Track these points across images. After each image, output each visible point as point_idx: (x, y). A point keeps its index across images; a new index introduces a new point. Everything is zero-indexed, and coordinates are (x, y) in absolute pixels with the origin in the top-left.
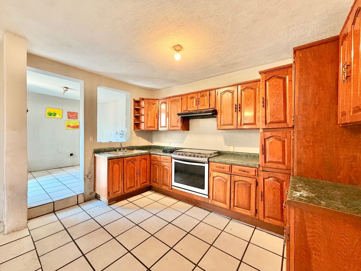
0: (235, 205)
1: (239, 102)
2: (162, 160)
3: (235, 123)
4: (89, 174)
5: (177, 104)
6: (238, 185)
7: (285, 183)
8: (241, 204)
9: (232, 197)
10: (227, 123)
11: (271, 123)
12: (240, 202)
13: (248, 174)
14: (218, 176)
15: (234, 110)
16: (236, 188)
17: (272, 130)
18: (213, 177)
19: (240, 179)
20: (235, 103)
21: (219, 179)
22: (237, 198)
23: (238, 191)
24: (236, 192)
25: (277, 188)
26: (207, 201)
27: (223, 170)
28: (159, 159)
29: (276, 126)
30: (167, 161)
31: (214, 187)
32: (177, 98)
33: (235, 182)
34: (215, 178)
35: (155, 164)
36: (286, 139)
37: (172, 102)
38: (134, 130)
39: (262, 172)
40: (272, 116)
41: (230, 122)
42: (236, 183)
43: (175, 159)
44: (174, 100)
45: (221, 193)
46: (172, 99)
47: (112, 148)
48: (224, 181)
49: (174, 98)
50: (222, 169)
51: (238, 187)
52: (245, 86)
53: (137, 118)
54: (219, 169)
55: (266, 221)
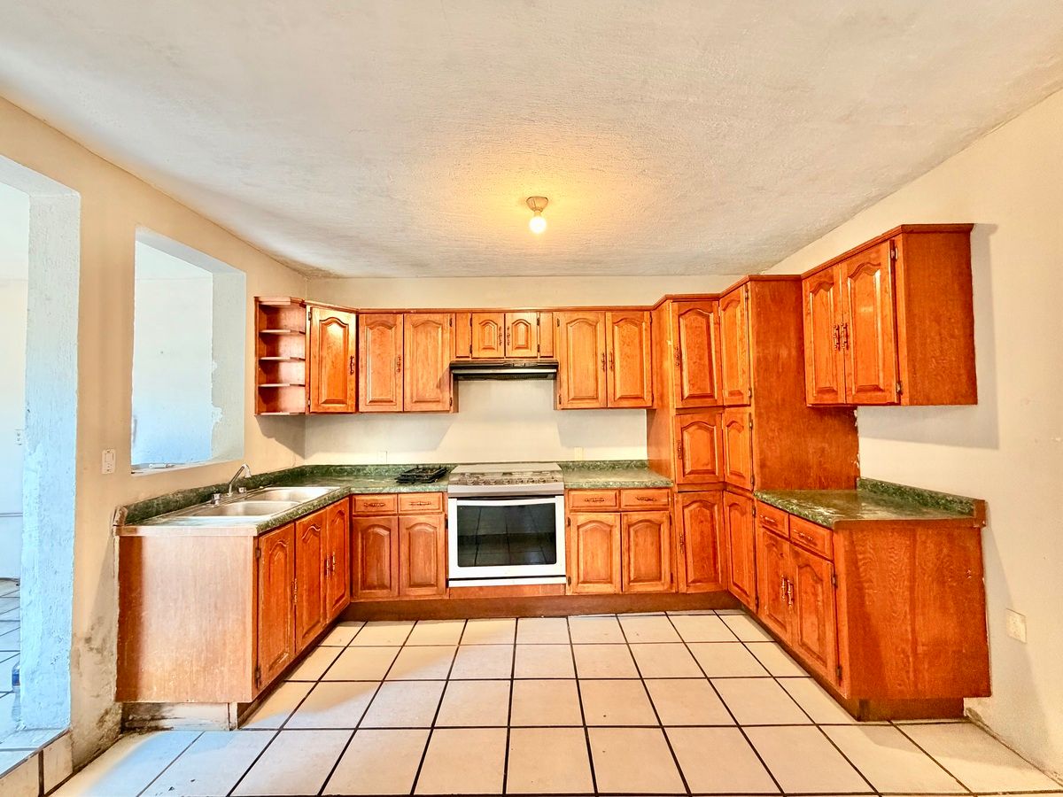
0: (632, 579)
1: (609, 350)
2: (406, 507)
3: (601, 395)
4: (96, 627)
5: (433, 334)
6: (636, 532)
7: (716, 508)
8: (643, 572)
9: (625, 564)
10: (583, 395)
11: (692, 397)
12: (643, 569)
13: (656, 503)
14: (590, 522)
15: (600, 364)
16: (632, 539)
17: (694, 411)
18: (579, 527)
19: (641, 518)
20: (601, 350)
21: (593, 530)
22: (635, 563)
23: (636, 545)
24: (632, 548)
25: (706, 521)
26: (562, 590)
27: (602, 504)
28: (390, 507)
29: (698, 403)
30: (429, 507)
31: (581, 551)
32: (437, 317)
33: (629, 526)
34: (581, 530)
35: (374, 526)
36: (715, 428)
37: (415, 326)
38: (258, 413)
39: (680, 495)
40: (692, 385)
41: (592, 394)
42: (631, 529)
43: (459, 498)
44: (425, 323)
45: (599, 561)
46: (416, 317)
47: (192, 491)
48: (605, 531)
49: (426, 317)
50: (598, 504)
51: (637, 536)
52: (621, 315)
53: (268, 369)
54: (593, 504)
55: (691, 591)
